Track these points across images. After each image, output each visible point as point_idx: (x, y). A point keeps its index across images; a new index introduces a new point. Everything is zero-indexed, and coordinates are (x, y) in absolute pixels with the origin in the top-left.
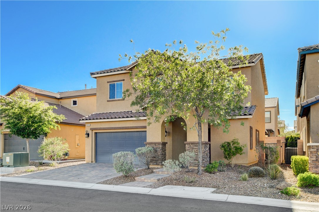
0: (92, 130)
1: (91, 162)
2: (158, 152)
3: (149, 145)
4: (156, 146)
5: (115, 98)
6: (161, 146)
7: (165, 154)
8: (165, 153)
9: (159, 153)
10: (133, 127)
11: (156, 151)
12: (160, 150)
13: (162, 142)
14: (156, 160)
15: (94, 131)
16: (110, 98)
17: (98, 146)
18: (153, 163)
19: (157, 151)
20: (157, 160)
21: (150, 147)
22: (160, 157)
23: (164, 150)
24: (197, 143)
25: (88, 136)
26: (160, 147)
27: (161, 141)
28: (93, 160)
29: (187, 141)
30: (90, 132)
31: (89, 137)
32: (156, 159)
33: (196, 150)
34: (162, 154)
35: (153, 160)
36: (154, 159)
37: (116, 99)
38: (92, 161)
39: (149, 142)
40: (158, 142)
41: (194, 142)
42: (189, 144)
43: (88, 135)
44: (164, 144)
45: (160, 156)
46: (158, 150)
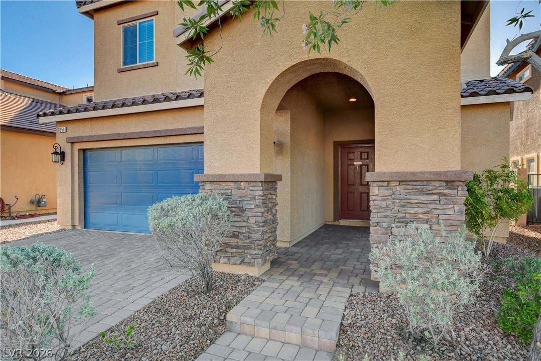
0: (72, 143)
1: (70, 228)
2: (248, 214)
3: (214, 186)
4: (239, 188)
5: (136, 63)
6: (258, 191)
7: (274, 221)
8: (274, 216)
9: (252, 220)
10: (174, 130)
11: (238, 210)
12: (257, 206)
13: (266, 176)
14: (238, 247)
15: (77, 147)
16: (125, 63)
17: (89, 184)
18: (229, 259)
19: (243, 210)
20: (245, 247)
21: (216, 192)
22: (258, 236)
23: (270, 205)
24: (429, 177)
25: (63, 159)
26: (257, 193)
27: (258, 171)
28: (77, 222)
29: (376, 170)
30: (67, 149)
31: (65, 163)
32: (240, 243)
33: (420, 210)
34: (265, 223)
35: (228, 245)
36: (234, 240)
37: (138, 64)
38: (73, 226)
39: (214, 176)
40: (250, 175)
41: (413, 174)
42: (386, 182)
43: (63, 155)
44: (271, 182)
45: (257, 232)
46: (248, 206)
